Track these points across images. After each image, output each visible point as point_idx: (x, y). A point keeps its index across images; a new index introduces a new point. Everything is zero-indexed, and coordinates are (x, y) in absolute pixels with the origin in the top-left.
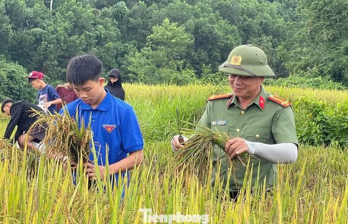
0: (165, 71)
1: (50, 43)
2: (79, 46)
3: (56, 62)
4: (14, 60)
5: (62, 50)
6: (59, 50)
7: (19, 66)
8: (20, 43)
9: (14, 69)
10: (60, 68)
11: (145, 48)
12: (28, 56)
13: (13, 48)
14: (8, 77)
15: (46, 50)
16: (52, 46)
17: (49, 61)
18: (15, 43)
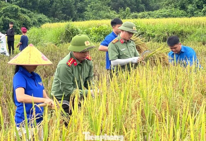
0: (102, 13)
1: (58, 3)
2: (71, 3)
3: (61, 12)
4: (41, 12)
5: (64, 5)
6: (62, 6)
7: (44, 15)
8: (43, 4)
9: (41, 17)
10: (63, 14)
11: (92, 3)
12: (48, 10)
13: (40, 7)
14: (38, 21)
15: (56, 6)
16: (59, 4)
17: (57, 11)
18: (41, 4)
